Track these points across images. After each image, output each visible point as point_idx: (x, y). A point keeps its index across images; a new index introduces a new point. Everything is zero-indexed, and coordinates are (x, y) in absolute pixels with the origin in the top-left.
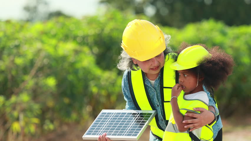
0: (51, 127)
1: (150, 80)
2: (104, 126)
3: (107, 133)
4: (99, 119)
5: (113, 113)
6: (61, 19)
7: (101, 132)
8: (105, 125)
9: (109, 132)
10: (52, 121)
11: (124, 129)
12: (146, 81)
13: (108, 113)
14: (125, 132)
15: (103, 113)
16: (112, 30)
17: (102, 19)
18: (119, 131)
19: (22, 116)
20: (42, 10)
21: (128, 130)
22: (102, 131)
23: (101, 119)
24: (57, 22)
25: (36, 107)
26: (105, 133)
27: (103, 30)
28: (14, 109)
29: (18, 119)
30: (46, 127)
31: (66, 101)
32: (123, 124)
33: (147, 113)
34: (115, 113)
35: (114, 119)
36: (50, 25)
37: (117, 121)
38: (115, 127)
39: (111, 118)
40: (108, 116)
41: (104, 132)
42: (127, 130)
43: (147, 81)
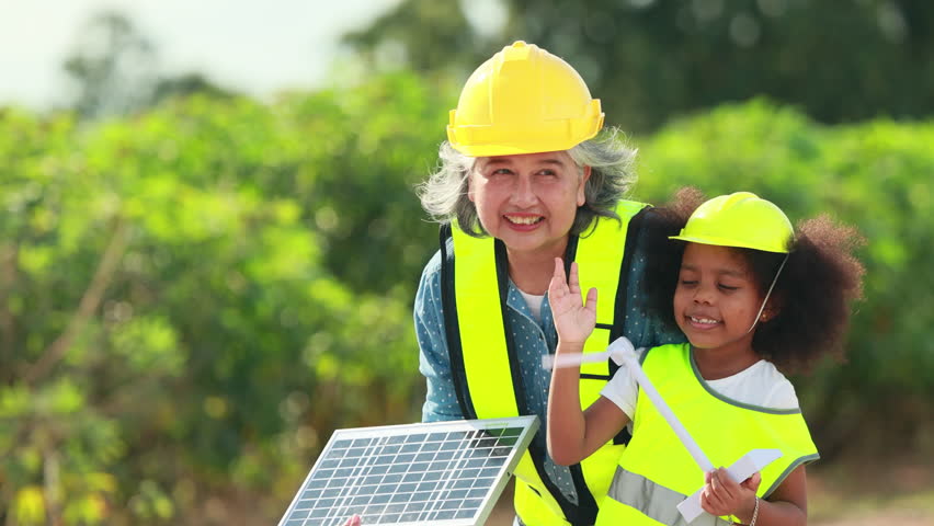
0: (163, 507)
1: (523, 293)
2: (346, 490)
3: (361, 516)
4: (324, 464)
5: (376, 440)
6: (198, 105)
7: (340, 514)
8: (351, 488)
9: (368, 512)
10: (166, 487)
11: (426, 496)
12: (509, 294)
13: (359, 442)
14: (430, 505)
15: (339, 444)
16: (387, 142)
17: (352, 104)
18: (407, 504)
19: (53, 470)
20: (132, 71)
21: (437, 500)
22: (343, 510)
23: (335, 464)
24: (182, 116)
25: (105, 432)
26: (355, 515)
27: (352, 141)
28: (24, 439)
29: (38, 480)
30: (140, 508)
31: (216, 407)
32: (418, 477)
33: (504, 427)
34: (385, 439)
35: (381, 460)
36: (155, 128)
37: (395, 469)
38: (391, 489)
39: (369, 458)
40: (360, 452)
41: (350, 512)
42: (434, 498)
43: (513, 295)
